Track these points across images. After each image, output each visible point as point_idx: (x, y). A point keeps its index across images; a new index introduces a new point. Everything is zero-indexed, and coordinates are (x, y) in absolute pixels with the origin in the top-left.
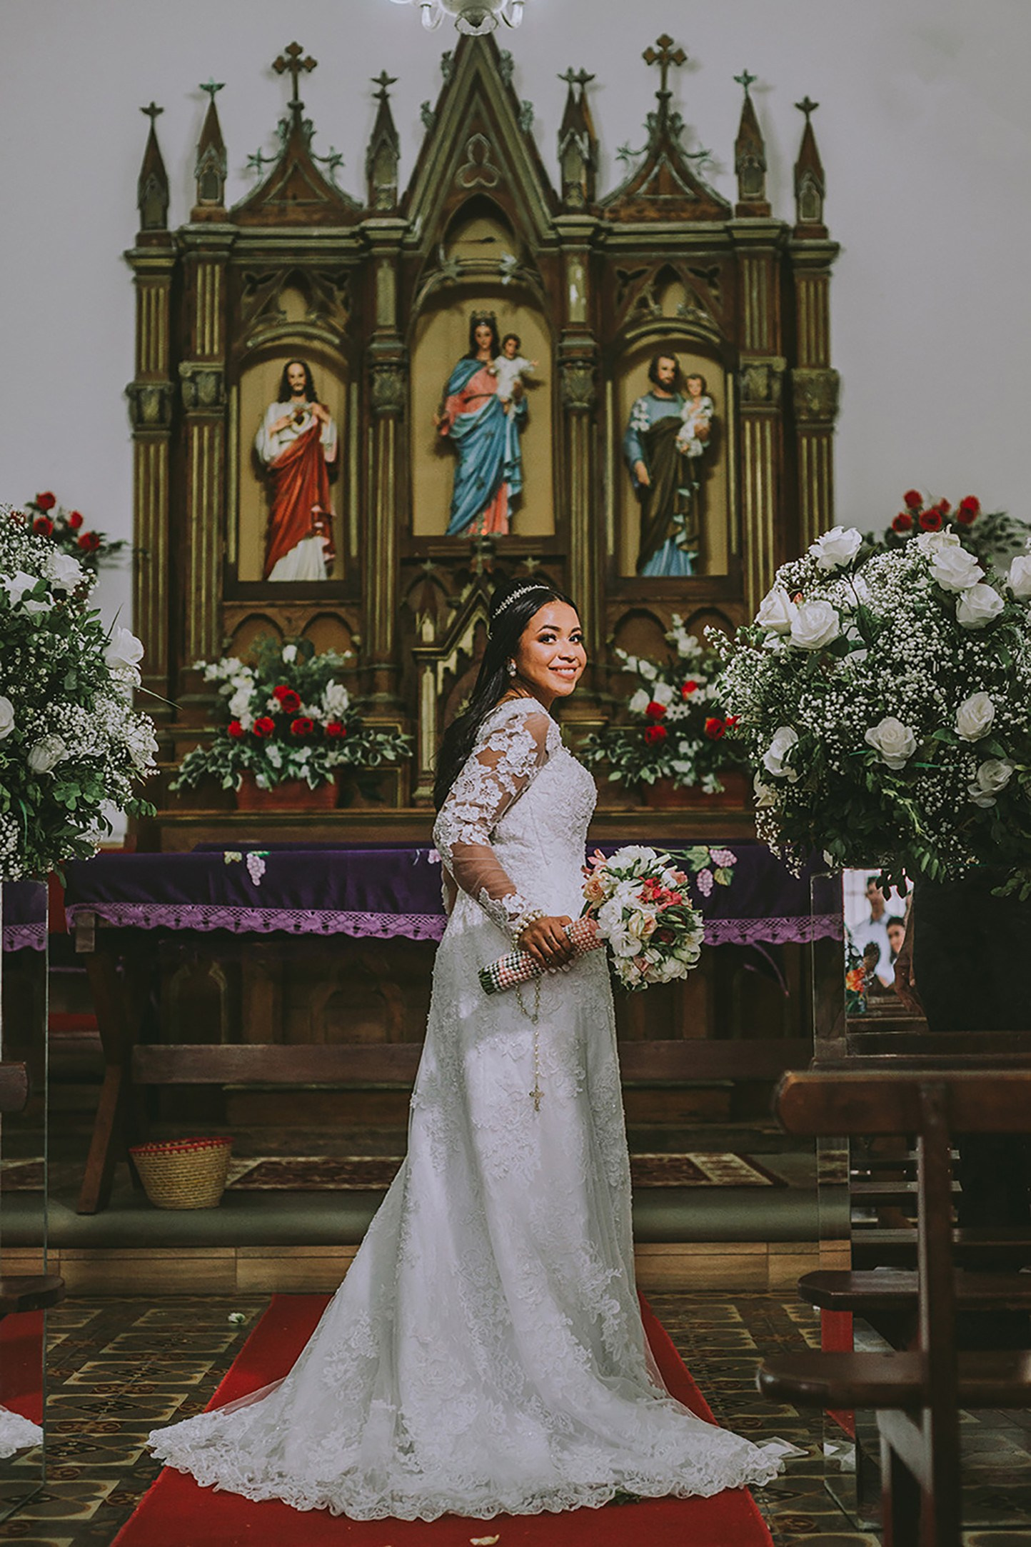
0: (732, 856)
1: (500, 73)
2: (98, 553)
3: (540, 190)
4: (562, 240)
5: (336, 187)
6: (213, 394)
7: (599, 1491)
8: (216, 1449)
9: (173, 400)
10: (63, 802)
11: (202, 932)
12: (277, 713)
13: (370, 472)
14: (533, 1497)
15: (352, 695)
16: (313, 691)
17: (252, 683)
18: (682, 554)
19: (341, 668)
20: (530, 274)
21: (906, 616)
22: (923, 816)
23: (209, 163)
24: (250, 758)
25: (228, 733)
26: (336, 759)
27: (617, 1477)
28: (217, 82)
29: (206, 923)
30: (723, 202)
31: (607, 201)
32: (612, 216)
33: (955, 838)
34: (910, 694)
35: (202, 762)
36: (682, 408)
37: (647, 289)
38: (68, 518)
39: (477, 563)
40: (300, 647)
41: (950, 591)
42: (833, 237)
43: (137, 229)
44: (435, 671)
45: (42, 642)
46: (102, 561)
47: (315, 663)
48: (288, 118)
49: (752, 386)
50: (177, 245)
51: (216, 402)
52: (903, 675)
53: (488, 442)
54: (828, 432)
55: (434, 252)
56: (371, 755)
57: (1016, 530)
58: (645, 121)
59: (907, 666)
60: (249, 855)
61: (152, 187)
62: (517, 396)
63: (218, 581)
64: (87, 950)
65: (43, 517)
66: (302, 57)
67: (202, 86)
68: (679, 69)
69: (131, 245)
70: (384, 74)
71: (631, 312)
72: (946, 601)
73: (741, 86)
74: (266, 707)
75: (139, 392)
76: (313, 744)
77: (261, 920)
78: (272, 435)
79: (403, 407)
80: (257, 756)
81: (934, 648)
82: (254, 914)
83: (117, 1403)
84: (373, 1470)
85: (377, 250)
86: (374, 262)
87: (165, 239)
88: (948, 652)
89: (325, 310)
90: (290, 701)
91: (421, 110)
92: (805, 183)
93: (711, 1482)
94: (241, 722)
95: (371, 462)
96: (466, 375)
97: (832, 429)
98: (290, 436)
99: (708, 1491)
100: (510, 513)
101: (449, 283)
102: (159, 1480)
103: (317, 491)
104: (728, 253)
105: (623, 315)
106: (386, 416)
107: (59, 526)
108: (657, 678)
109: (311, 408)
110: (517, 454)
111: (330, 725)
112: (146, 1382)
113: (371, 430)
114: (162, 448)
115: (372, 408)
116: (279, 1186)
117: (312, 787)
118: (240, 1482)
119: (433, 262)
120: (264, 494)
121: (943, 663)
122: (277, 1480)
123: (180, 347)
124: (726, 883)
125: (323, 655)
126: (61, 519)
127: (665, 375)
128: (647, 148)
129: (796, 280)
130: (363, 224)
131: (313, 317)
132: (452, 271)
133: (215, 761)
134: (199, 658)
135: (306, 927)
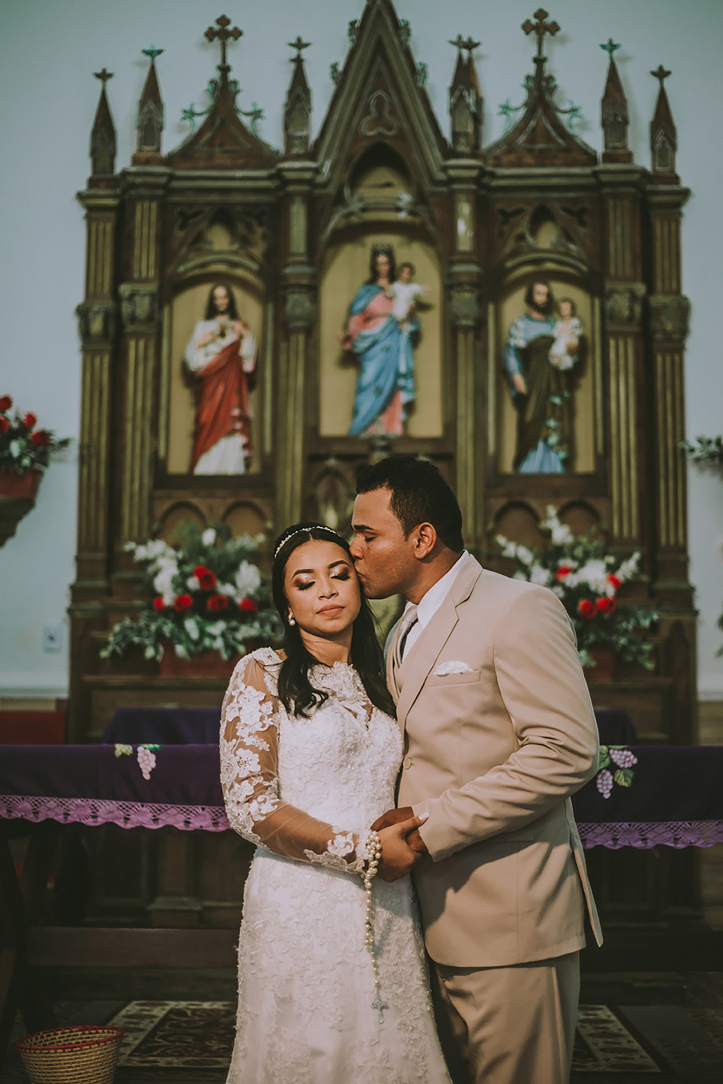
0: (632, 757)
1: (398, 38)
2: (48, 448)
3: (433, 138)
4: (451, 180)
5: (258, 137)
6: (147, 311)
9: (114, 319)
11: (90, 827)
12: (196, 591)
13: (283, 380)
15: (263, 574)
16: (228, 572)
17: (175, 563)
18: (554, 453)
19: (254, 549)
20: (424, 211)
23: (149, 116)
24: (171, 630)
25: (152, 608)
26: (247, 632)
28: (157, 48)
29: (94, 817)
30: (589, 151)
31: (490, 150)
32: (494, 162)
35: (129, 633)
36: (553, 327)
37: (523, 226)
38: (23, 418)
40: (219, 531)
42: (684, 183)
43: (89, 174)
46: (52, 455)
47: (231, 546)
48: (217, 79)
49: (616, 309)
50: (120, 186)
51: (150, 318)
53: (384, 356)
54: (680, 350)
55: (340, 192)
58: (523, 81)
60: (140, 749)
61: (102, 139)
62: (411, 316)
63: (149, 473)
66: (230, 28)
67: (143, 51)
68: (554, 37)
69: (83, 187)
70: (299, 38)
71: (510, 244)
73: (606, 53)
74: (186, 584)
75: (87, 312)
76: (226, 617)
77: (150, 815)
78: (199, 348)
79: (312, 324)
80: (177, 628)
82: (144, 809)
85: (291, 188)
86: (288, 199)
87: (111, 181)
89: (245, 242)
90: (206, 579)
91: (331, 70)
92: (660, 138)
94: (164, 598)
95: (283, 373)
96: (367, 298)
97: (683, 348)
98: (214, 349)
100: (403, 417)
101: (354, 219)
103: (237, 397)
104: (594, 194)
105: (503, 247)
106: (297, 330)
107: (15, 425)
108: (533, 563)
109: (233, 325)
110: (411, 366)
111: (243, 601)
113: (283, 344)
114: (106, 358)
115: (285, 324)
117: (224, 659)
119: (338, 200)
120: (191, 399)
123: (121, 272)
124: (626, 785)
125: (239, 539)
126: (17, 419)
127: (540, 299)
128: (525, 105)
129: (652, 220)
130: (279, 167)
131: (236, 246)
132: (355, 206)
133: (139, 632)
134: (131, 539)
135: (196, 824)
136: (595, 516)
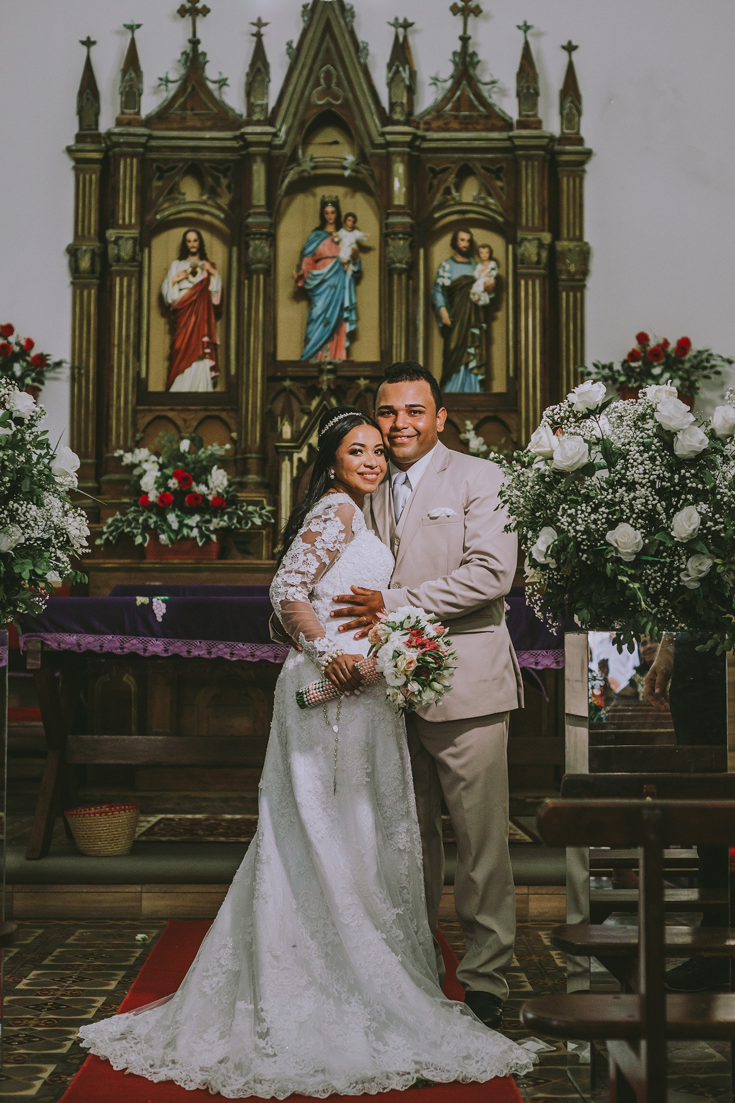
1: (345, 19)
2: (45, 368)
3: (373, 107)
4: (389, 144)
5: (223, 102)
6: (131, 253)
7: (405, 1077)
8: (127, 1042)
9: (101, 256)
10: (20, 573)
11: (119, 655)
12: (175, 490)
13: (246, 312)
14: (357, 1083)
15: (230, 477)
16: (202, 473)
17: (157, 467)
18: (473, 376)
19: (222, 456)
20: (366, 170)
21: (637, 448)
22: (647, 594)
23: (131, 83)
24: (155, 522)
25: (139, 503)
26: (218, 524)
27: (417, 1067)
28: (136, 23)
29: (122, 648)
30: (507, 118)
31: (423, 115)
32: (426, 127)
33: (670, 610)
34: (639, 506)
35: (120, 525)
36: (474, 269)
37: (451, 181)
38: (23, 342)
39: (323, 381)
40: (192, 440)
41: (670, 431)
42: (588, 145)
43: (76, 130)
44: (291, 460)
45: (5, 457)
46: (48, 375)
47: (204, 453)
48: (188, 51)
49: (527, 254)
50: (106, 143)
51: (133, 259)
52: (635, 492)
53: (332, 291)
54: (581, 288)
55: (294, 152)
56: (243, 521)
57: (717, 362)
58: (450, 57)
59: (637, 486)
60: (155, 600)
61: (88, 99)
62: (354, 258)
63: (133, 391)
64: (35, 667)
65: (5, 342)
66: (199, 5)
67: (125, 25)
68: (477, 19)
69: (71, 142)
70: (259, 19)
71: (439, 197)
72: (666, 438)
73: (521, 33)
74: (167, 485)
75: (76, 250)
76: (201, 512)
77: (162, 647)
78: (174, 284)
79: (270, 266)
80: (160, 521)
81: (657, 472)
82: (158, 642)
83: (55, 1003)
84: (240, 1059)
85: (253, 149)
86: (251, 158)
87: (97, 138)
88: (667, 475)
89: (213, 193)
90: (185, 478)
91: (286, 47)
92: (568, 105)
93: (486, 1071)
94: (149, 495)
95: (246, 306)
96: (317, 242)
97: (584, 286)
98: (187, 285)
99: (484, 1078)
100: (347, 344)
101: (305, 174)
102: (85, 1065)
103: (206, 326)
104: (510, 156)
105: (432, 200)
106: (257, 272)
107: (17, 349)
109: (203, 265)
110: (354, 301)
111: (214, 498)
112: (76, 988)
113: (246, 282)
114: (93, 292)
115: (248, 265)
116: (173, 839)
117: (200, 544)
118: (144, 1068)
119: (293, 159)
120: (167, 327)
121: (663, 483)
122: (171, 1066)
123: (107, 218)
125: (210, 447)
126: (18, 344)
127: (463, 244)
128: (452, 77)
129: (560, 176)
130: (243, 130)
131: (205, 197)
132: (307, 165)
133: (129, 524)
134: (118, 447)
135: (195, 653)
136: (507, 429)
